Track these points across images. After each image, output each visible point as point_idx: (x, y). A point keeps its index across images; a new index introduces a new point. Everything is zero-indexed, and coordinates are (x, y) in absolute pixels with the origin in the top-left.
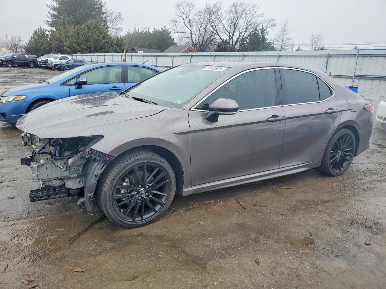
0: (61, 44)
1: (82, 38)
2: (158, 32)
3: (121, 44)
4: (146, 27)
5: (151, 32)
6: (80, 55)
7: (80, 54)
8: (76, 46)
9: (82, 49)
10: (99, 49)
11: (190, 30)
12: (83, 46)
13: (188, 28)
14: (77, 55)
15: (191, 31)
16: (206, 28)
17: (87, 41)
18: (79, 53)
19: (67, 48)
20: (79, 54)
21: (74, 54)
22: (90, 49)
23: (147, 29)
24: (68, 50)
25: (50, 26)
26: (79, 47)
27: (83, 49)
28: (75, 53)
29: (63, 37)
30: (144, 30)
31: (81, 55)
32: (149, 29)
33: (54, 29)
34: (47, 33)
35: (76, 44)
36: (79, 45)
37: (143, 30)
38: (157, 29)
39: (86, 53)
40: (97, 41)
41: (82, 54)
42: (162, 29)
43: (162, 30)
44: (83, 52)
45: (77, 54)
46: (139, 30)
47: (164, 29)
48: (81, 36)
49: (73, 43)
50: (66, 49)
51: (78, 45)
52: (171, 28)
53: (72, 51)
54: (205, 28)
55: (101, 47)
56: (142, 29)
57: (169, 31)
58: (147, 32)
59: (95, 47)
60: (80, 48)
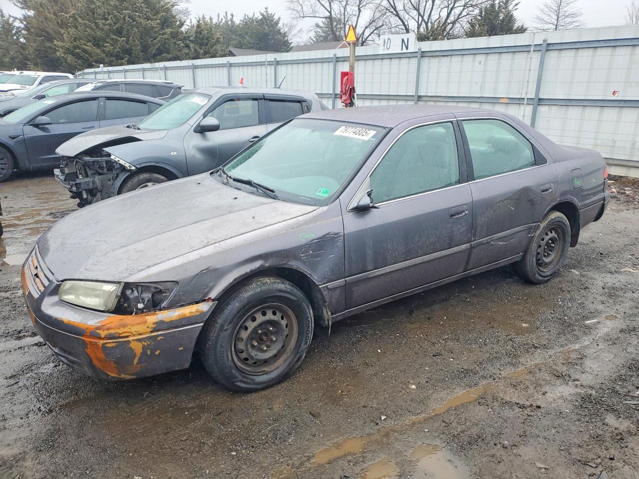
0: (48, 44)
1: (104, 25)
2: (252, 20)
3: (207, 39)
4: (226, 13)
5: (237, 21)
6: (105, 72)
7: (106, 69)
8: (89, 47)
9: (109, 54)
10: (154, 52)
11: (328, 10)
12: (108, 47)
13: (323, 6)
14: (96, 73)
15: (330, 12)
16: (361, 6)
17: (119, 32)
18: (101, 65)
19: (65, 53)
20: (102, 68)
21: (87, 71)
22: (130, 54)
23: (229, 17)
24: (70, 58)
25: (23, 8)
26: (98, 51)
27: (111, 55)
28: (90, 66)
29: (51, 27)
30: (222, 19)
31: (110, 72)
32: (232, 16)
33: (31, 13)
34: (17, 24)
35: (90, 41)
36: (97, 43)
37: (220, 18)
38: (251, 16)
39: (121, 65)
40: (147, 32)
41: (111, 69)
42: (262, 15)
43: (261, 17)
44: (112, 61)
45: (97, 70)
46: (211, 19)
47: (265, 13)
48: (102, 19)
49: (81, 38)
50: (63, 57)
51: (97, 45)
52: (293, 8)
53: (79, 62)
54: (359, 6)
55: (158, 49)
56: (219, 16)
57: (276, 17)
58: (230, 22)
59: (145, 49)
60: (104, 51)
